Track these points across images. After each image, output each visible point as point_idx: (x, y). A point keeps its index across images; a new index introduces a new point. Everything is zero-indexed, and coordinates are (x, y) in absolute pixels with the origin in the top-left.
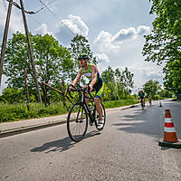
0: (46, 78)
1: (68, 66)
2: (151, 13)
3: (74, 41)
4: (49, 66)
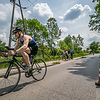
1: (45, 35)
2: (93, 1)
3: (48, 21)
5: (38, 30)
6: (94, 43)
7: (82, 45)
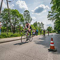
0: (15, 24)
1: (22, 20)
2: (51, 4)
3: (25, 12)
4: (16, 20)
5: (18, 17)
6: (49, 27)
7: (43, 28)
